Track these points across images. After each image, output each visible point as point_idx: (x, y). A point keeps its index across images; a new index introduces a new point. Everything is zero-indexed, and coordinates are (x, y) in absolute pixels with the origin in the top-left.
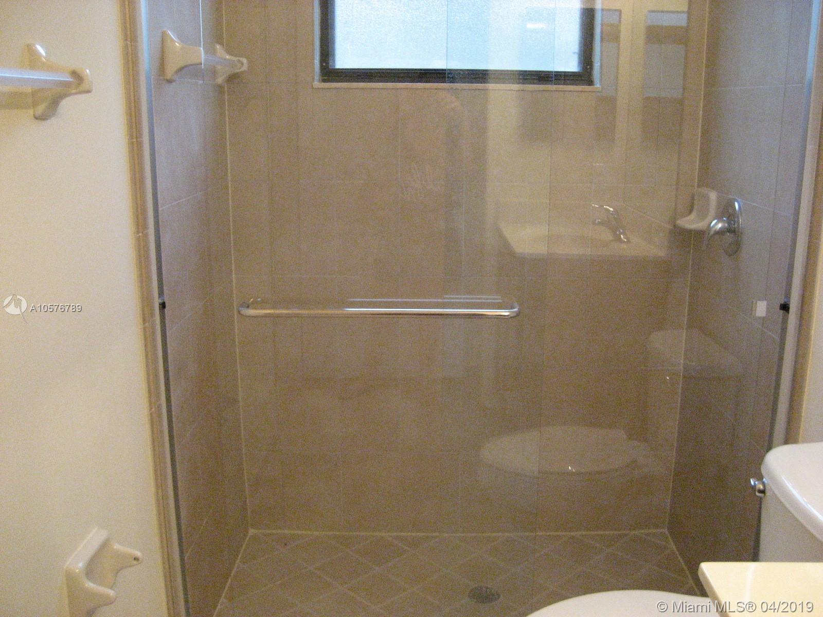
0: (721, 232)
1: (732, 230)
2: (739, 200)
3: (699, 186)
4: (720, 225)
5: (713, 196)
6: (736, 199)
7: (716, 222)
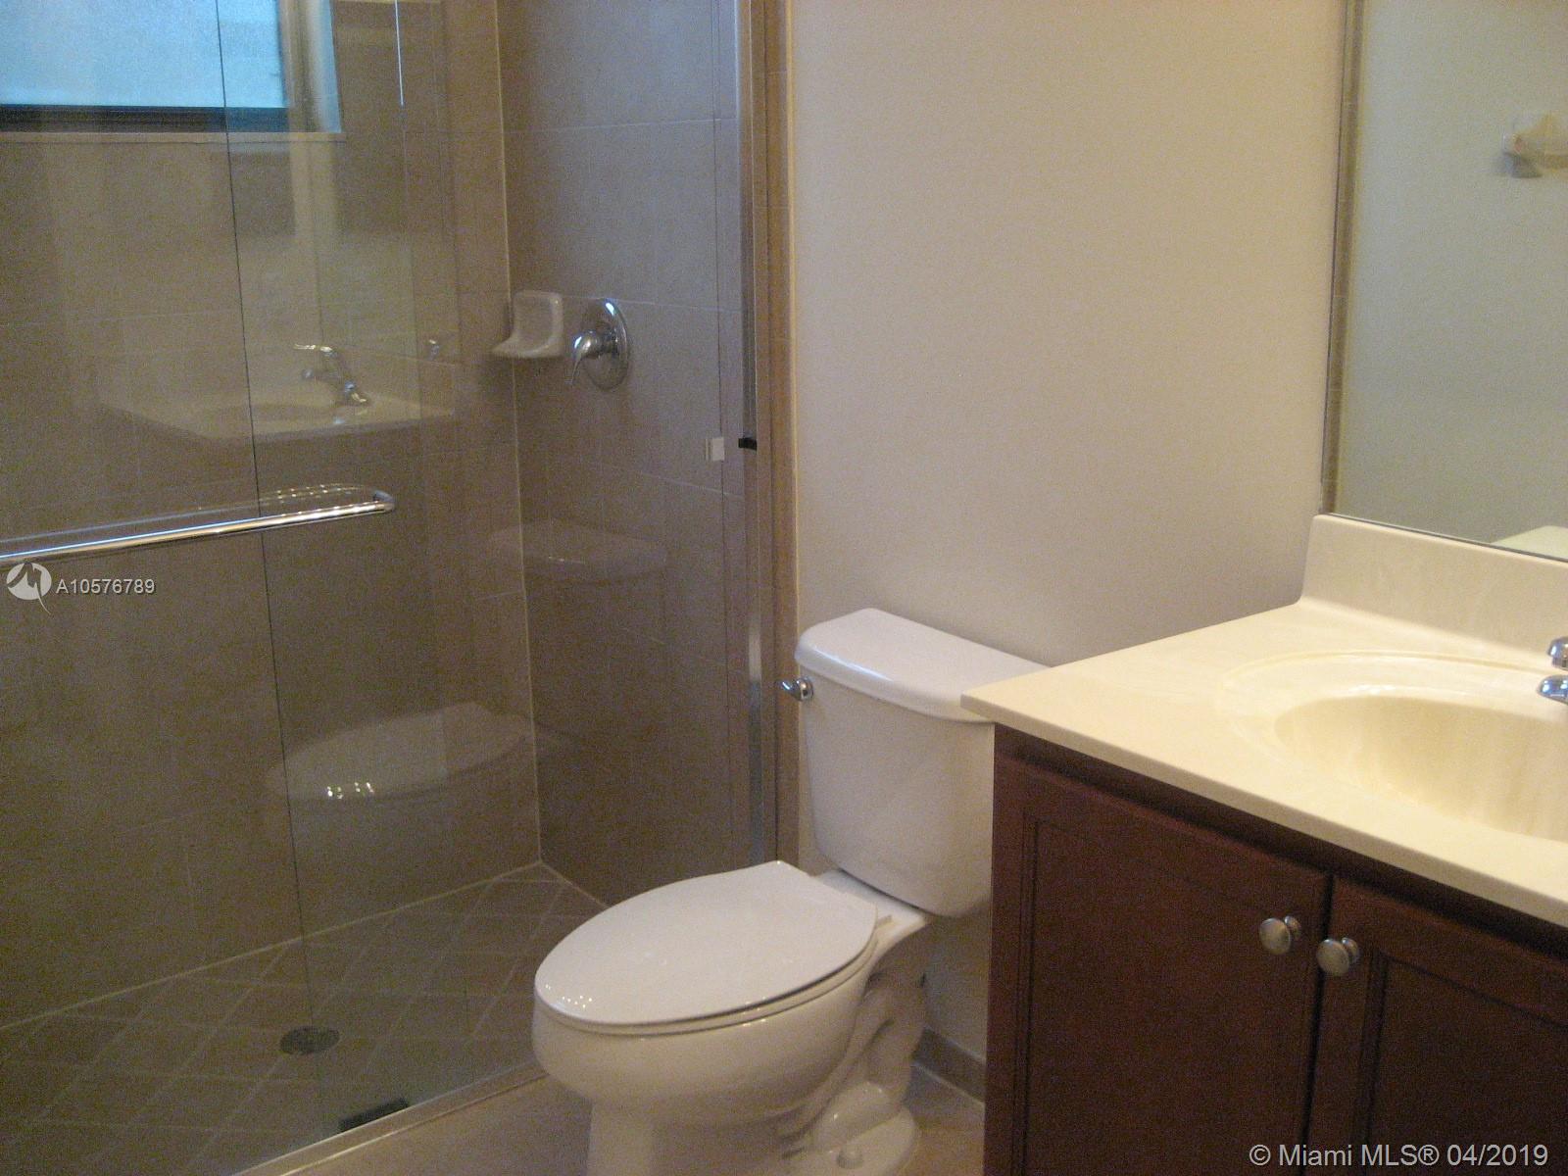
0: (593, 354)
1: (610, 349)
2: (611, 300)
3: (515, 289)
4: (588, 344)
5: (555, 300)
6: (603, 300)
7: (581, 341)
